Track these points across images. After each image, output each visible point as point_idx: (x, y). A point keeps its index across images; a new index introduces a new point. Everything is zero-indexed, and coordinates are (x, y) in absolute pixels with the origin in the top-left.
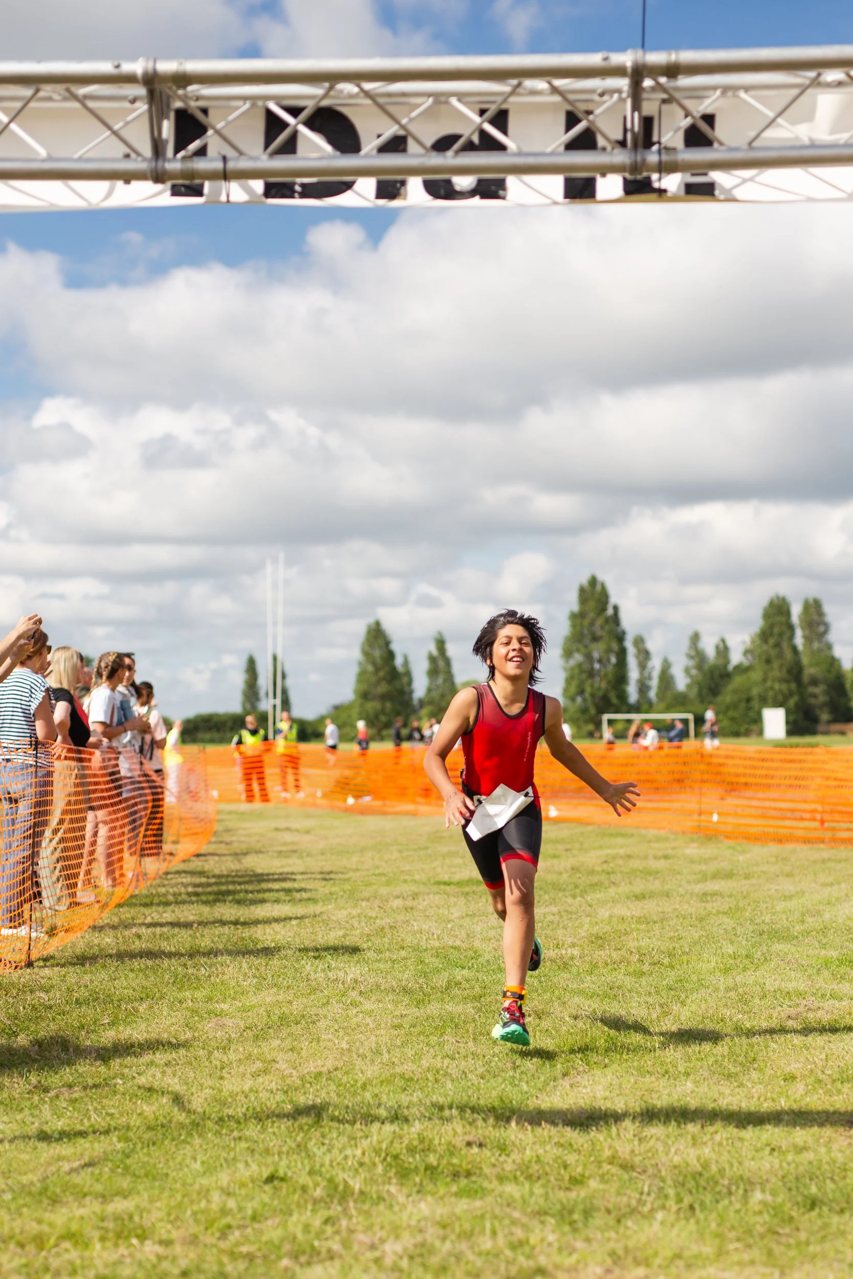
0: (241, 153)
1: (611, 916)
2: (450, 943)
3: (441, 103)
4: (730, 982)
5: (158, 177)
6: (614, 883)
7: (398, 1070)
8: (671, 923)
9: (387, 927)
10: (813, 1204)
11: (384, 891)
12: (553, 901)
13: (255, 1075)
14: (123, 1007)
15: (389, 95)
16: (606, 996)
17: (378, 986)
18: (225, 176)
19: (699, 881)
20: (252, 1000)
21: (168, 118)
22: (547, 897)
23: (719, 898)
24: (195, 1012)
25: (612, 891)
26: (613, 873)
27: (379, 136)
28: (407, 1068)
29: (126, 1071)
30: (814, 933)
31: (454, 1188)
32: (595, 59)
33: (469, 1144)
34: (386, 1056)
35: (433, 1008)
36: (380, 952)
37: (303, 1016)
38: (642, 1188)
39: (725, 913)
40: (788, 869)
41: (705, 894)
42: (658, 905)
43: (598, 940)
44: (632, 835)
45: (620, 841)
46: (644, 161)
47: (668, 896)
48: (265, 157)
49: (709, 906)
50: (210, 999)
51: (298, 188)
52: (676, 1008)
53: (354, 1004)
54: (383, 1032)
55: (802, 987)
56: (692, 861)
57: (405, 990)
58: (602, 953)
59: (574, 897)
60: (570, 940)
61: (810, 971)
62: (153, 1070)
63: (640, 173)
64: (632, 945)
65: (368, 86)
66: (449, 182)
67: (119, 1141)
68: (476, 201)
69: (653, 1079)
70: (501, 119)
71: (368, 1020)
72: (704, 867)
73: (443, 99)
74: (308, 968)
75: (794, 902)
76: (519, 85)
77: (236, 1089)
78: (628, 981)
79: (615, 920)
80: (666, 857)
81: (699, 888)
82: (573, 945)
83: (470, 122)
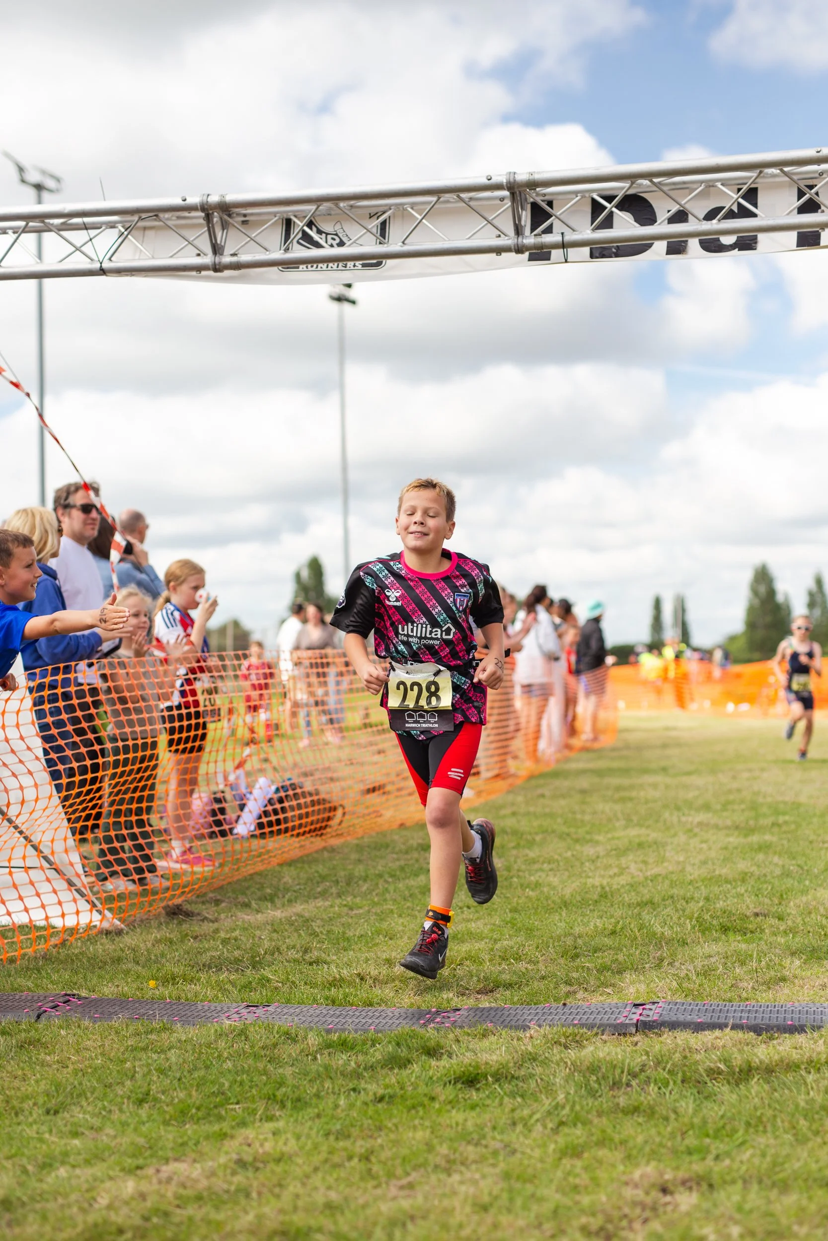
0: (574, 230)
2: (780, 799)
3: (710, 186)
5: (519, 250)
7: (717, 873)
15: (674, 184)
18: (564, 245)
20: (620, 833)
21: (525, 209)
27: (669, 211)
28: (724, 871)
29: (521, 874)
32: (810, 153)
33: (757, 915)
34: (710, 866)
35: (755, 839)
37: (656, 843)
48: (589, 232)
51: (614, 250)
53: (695, 835)
57: (737, 828)
62: (539, 874)
65: (656, 180)
66: (718, 240)
67: (511, 911)
68: (735, 253)
70: (751, 195)
71: (704, 846)
73: (711, 184)
74: (667, 815)
76: (761, 172)
77: (597, 884)
83: (730, 199)
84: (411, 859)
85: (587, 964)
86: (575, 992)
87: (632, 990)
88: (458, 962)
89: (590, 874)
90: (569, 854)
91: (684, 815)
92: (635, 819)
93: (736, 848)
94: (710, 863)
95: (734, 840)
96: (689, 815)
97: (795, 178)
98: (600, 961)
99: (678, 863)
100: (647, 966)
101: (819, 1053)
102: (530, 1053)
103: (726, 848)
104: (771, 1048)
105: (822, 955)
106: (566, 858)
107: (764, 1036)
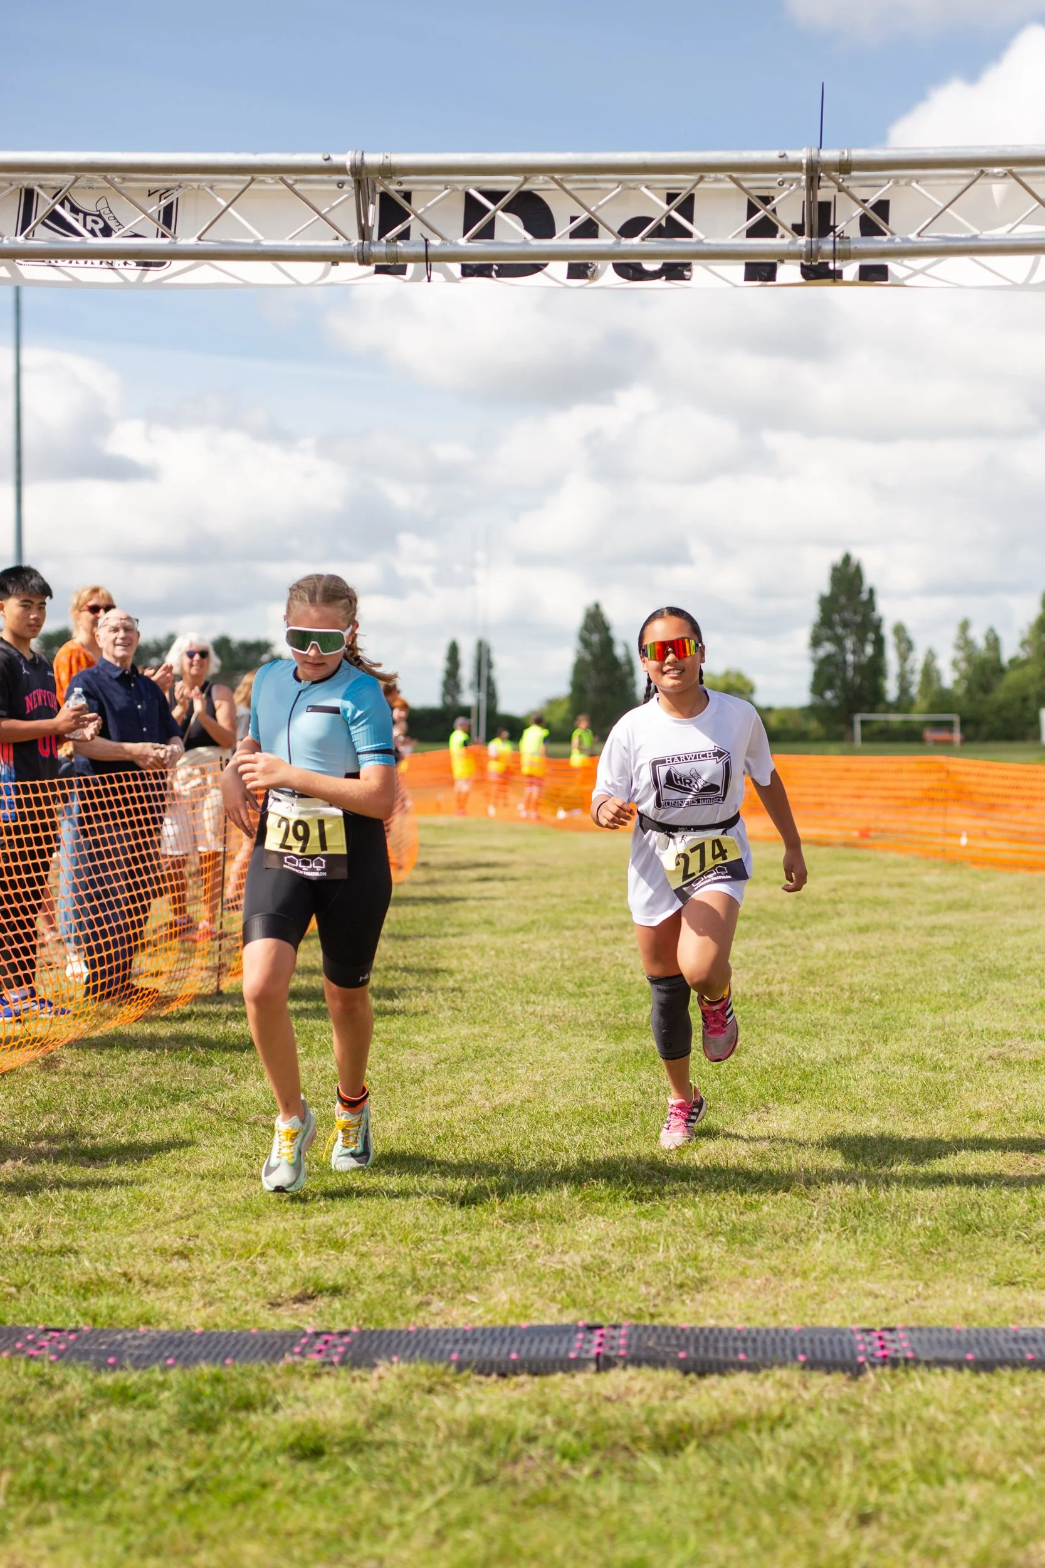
0: (442, 238)
1: (828, 951)
3: (630, 188)
4: (939, 1021)
5: (364, 260)
6: (839, 914)
7: (590, 1102)
8: (890, 959)
9: (590, 961)
10: (968, 1228)
11: (590, 919)
12: (769, 935)
13: (447, 1107)
14: (317, 1037)
15: (582, 182)
16: (808, 1033)
17: (576, 1019)
18: (427, 258)
19: (930, 913)
20: (446, 1032)
21: (374, 203)
22: (763, 928)
23: (947, 932)
24: (390, 1043)
25: (835, 923)
26: (841, 902)
27: (573, 219)
28: (600, 1101)
29: (322, 1100)
30: (1038, 971)
31: (635, 1210)
32: (772, 157)
36: (580, 986)
37: (498, 1049)
38: (812, 1212)
39: (948, 948)
40: (1030, 900)
41: (934, 928)
42: (880, 939)
43: (810, 975)
44: (869, 860)
45: (855, 865)
46: (819, 248)
47: (893, 929)
48: (462, 242)
49: (934, 940)
50: (403, 1032)
52: (877, 1047)
53: (550, 1036)
54: (577, 1066)
55: (1011, 1027)
56: (928, 889)
57: (603, 1025)
58: (812, 989)
59: (792, 928)
60: (778, 976)
61: (1024, 1011)
63: (816, 260)
64: (845, 981)
65: (558, 176)
66: (640, 264)
68: (661, 283)
69: (840, 1114)
70: (687, 208)
71: (563, 1054)
72: (939, 897)
73: (632, 185)
75: (1026, 937)
76: (703, 175)
78: (833, 1019)
79: (831, 954)
80: (901, 885)
81: (928, 921)
82: (783, 980)
83: (658, 209)
84: (166, 1073)
85: (436, 1256)
86: (428, 1304)
87: (504, 1297)
88: (259, 1250)
89: (418, 1103)
90: (383, 1066)
91: (528, 1002)
92: (465, 1006)
93: (608, 1061)
94: (578, 1083)
95: (603, 1045)
96: (534, 1003)
97: (745, 185)
98: (454, 1251)
99: (536, 1084)
100: (519, 1257)
101: (770, 1404)
102: (384, 1406)
103: (595, 1060)
104: (703, 1391)
105: (747, 1236)
106: (378, 1073)
107: (693, 1376)
